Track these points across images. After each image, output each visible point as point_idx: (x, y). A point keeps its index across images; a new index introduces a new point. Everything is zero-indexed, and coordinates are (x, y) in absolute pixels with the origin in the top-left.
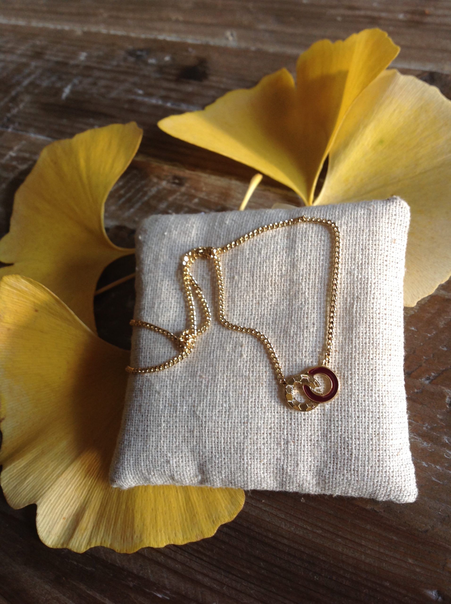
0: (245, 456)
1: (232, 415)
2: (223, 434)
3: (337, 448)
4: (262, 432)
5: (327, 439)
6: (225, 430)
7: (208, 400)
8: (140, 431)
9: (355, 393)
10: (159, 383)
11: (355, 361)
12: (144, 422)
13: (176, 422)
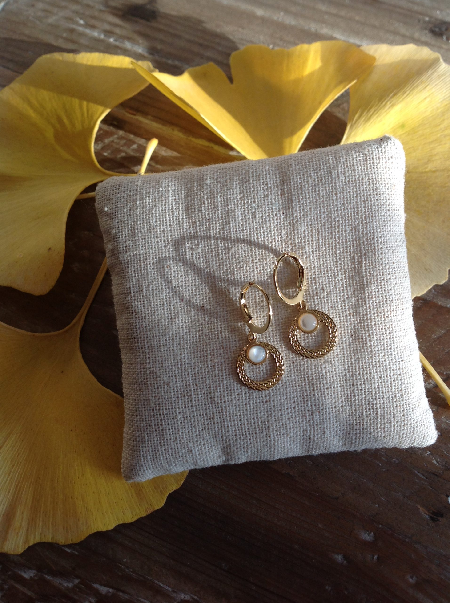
0: (272, 433)
2: (245, 416)
3: (362, 410)
4: (286, 408)
5: (351, 403)
6: (247, 412)
7: (225, 385)
8: (153, 427)
9: (375, 354)
10: (166, 374)
11: (371, 322)
12: (156, 417)
13: (193, 411)
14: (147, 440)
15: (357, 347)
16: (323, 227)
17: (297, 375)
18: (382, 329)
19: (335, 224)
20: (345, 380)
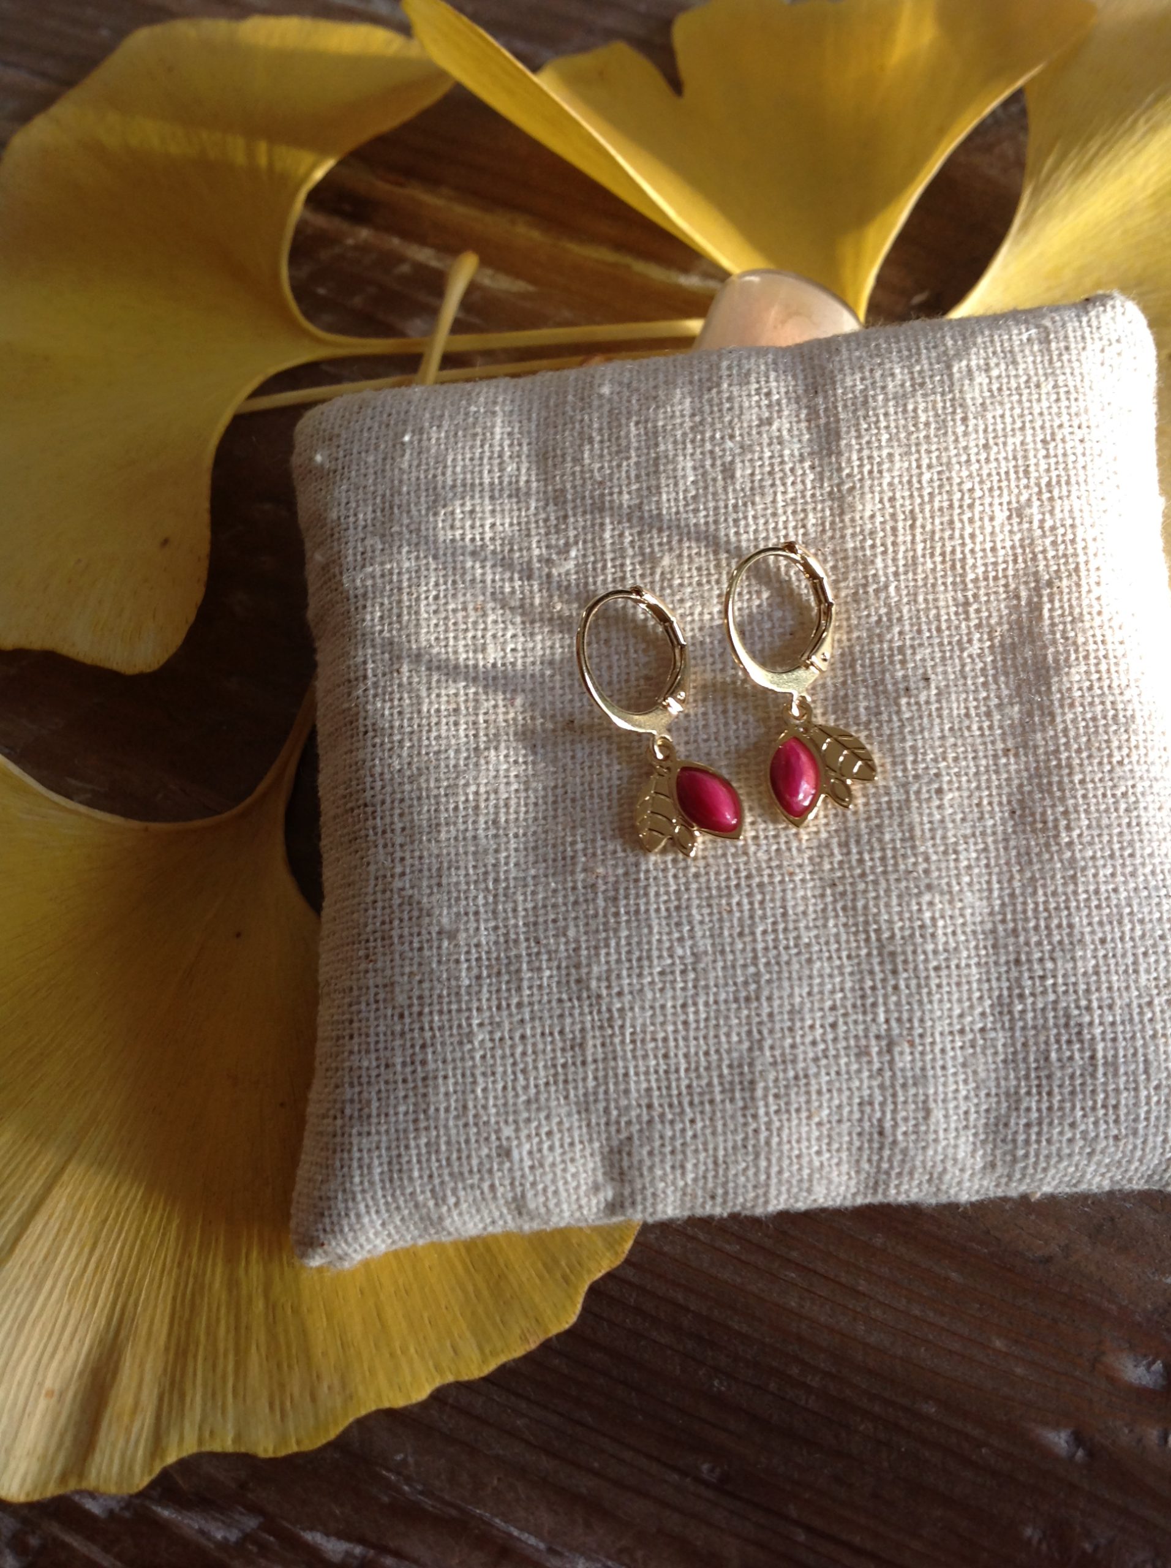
0: (761, 1103)
1: (706, 979)
2: (681, 1043)
3: (1047, 1043)
4: (809, 1022)
5: (1012, 1020)
6: (687, 1030)
7: (623, 942)
8: (399, 1068)
9: (1084, 869)
10: (450, 907)
11: (1070, 774)
12: (408, 1036)
13: (522, 1021)
14: (374, 1112)
15: (1028, 846)
16: (927, 507)
17: (845, 925)
18: (1104, 795)
19: (962, 499)
20: (994, 946)
